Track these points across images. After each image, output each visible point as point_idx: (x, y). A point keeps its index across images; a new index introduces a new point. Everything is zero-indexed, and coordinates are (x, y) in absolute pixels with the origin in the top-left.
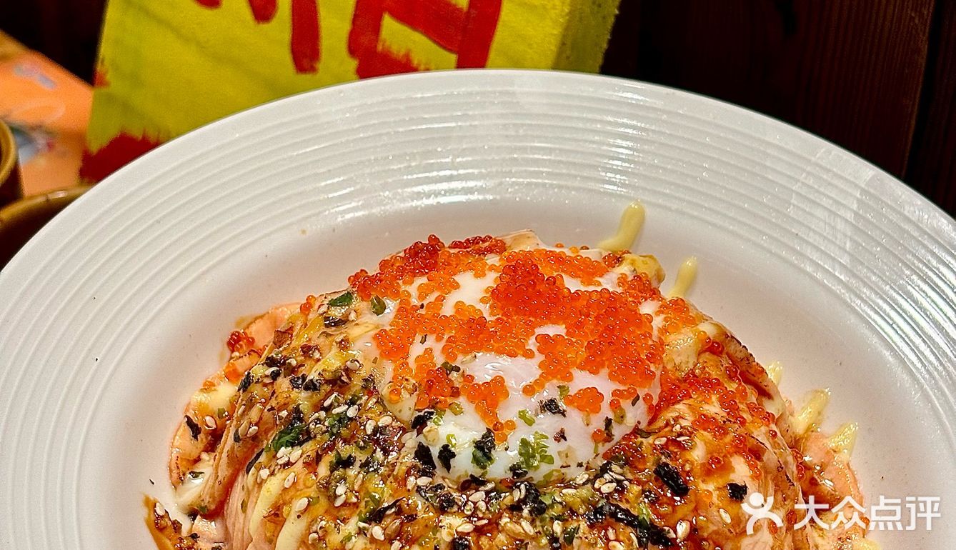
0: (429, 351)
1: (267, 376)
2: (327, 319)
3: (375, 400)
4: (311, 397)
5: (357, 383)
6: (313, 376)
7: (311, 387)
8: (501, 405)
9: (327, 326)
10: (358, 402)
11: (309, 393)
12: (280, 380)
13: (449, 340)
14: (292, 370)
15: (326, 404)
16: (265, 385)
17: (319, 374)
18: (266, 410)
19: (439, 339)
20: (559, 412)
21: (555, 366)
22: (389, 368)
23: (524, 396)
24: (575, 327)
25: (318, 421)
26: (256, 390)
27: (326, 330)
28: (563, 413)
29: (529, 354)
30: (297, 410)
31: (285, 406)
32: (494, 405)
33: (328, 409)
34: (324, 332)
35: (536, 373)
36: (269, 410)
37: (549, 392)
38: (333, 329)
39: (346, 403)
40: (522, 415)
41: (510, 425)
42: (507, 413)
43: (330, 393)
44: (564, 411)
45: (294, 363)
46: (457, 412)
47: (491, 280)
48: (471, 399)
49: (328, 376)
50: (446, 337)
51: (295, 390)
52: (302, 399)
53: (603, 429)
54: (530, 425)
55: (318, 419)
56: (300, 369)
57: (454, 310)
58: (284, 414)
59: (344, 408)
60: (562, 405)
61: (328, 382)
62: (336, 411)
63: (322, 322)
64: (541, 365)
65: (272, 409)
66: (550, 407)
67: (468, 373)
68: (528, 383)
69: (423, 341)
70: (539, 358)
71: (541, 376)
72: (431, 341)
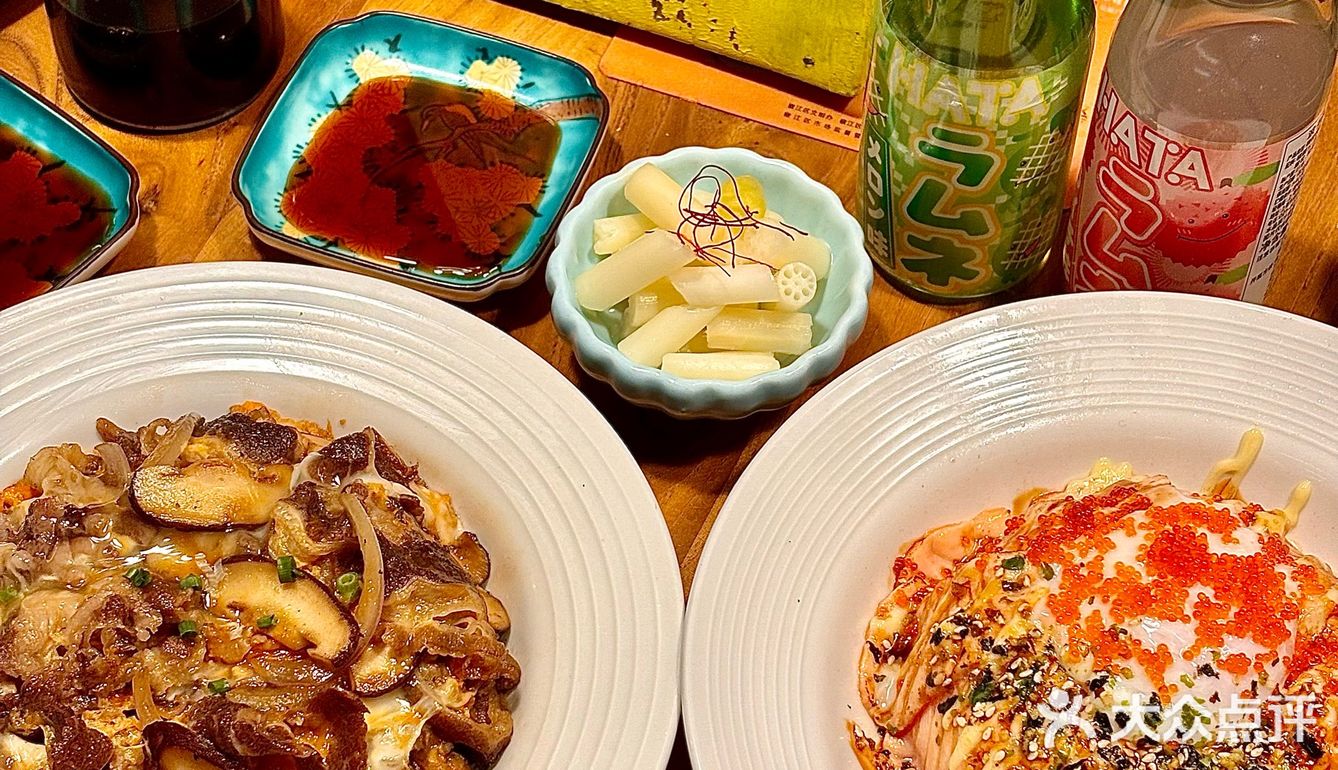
0: (1096, 612)
1: (956, 634)
2: (1004, 583)
3: (1057, 667)
4: (1000, 660)
5: (1040, 650)
6: (999, 642)
7: (999, 651)
8: (1167, 670)
9: (1005, 589)
10: (1041, 668)
11: (998, 656)
12: (968, 638)
13: (1114, 602)
14: (979, 632)
15: (1014, 667)
16: (955, 641)
17: (1006, 640)
18: (959, 666)
19: (1105, 601)
20: (1213, 674)
21: (1209, 634)
22: (1063, 631)
23: (1185, 661)
24: (1222, 590)
25: (1007, 682)
26: (947, 645)
27: (1005, 594)
28: (1217, 676)
29: (1186, 619)
30: (989, 672)
31: (976, 665)
32: (1161, 669)
33: (1014, 672)
34: (1005, 598)
35: (1192, 638)
36: (962, 667)
37: (1205, 657)
38: (1011, 593)
39: (1031, 668)
40: (1183, 679)
41: (1174, 688)
42: (1171, 676)
43: (1015, 659)
44: (1218, 674)
45: (981, 625)
46: (1127, 674)
47: (1141, 538)
48: (1141, 662)
49: (1014, 643)
50: (1111, 599)
51: (986, 652)
52: (991, 659)
53: (1250, 689)
54: (1190, 687)
55: (1007, 679)
56: (986, 632)
57: (1116, 571)
58: (976, 672)
59: (1029, 672)
60: (1216, 670)
61: (1014, 648)
62: (1023, 674)
63: (1000, 585)
64: (1197, 631)
65: (965, 666)
66: (1206, 670)
67: (1134, 637)
68: (1186, 649)
69: (1091, 603)
70: (1194, 623)
71: (1197, 641)
72: (1097, 604)
